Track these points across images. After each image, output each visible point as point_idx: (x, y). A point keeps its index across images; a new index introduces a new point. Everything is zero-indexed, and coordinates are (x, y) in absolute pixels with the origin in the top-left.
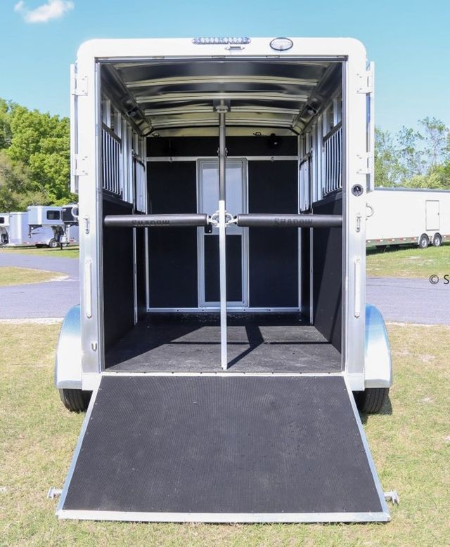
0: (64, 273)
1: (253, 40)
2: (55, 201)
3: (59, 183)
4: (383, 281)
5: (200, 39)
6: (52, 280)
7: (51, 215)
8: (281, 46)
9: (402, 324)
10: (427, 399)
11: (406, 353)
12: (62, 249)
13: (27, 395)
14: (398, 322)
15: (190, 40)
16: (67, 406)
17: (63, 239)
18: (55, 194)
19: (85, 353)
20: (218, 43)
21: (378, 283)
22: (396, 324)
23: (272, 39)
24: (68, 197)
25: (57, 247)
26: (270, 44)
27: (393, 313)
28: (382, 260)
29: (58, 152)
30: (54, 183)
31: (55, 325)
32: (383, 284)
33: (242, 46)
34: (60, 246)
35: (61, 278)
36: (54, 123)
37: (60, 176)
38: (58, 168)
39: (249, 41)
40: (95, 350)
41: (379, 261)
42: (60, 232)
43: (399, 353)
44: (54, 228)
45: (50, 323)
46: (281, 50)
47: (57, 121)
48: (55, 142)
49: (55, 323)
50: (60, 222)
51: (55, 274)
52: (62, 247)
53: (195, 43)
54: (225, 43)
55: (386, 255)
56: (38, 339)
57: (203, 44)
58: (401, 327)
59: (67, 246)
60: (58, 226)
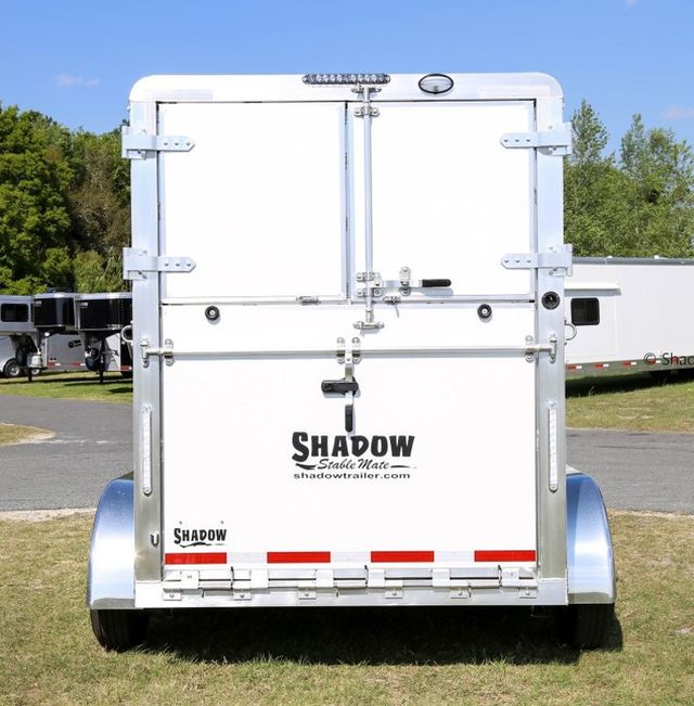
0: (46, 427)
1: (394, 77)
2: (10, 283)
3: (16, 245)
4: (653, 441)
5: (315, 76)
6: (23, 441)
7: (9, 314)
8: (436, 87)
9: (670, 516)
10: (684, 631)
11: (665, 562)
12: (30, 381)
13: (27, 629)
14: (664, 512)
15: (299, 78)
16: (103, 641)
17: (35, 361)
18: (10, 267)
19: (141, 554)
20: (342, 83)
21: (641, 444)
22: (660, 515)
23: (422, 76)
24: (37, 275)
25: (19, 376)
26: (419, 84)
27: (658, 496)
28: (658, 400)
29: (15, 183)
30: (7, 244)
31: (47, 523)
32: (652, 444)
33: (378, 86)
34: (27, 373)
35: (39, 438)
36: (9, 124)
37: (20, 231)
38: (15, 213)
39: (388, 79)
40: (155, 545)
41: (652, 402)
42: (27, 347)
43: (654, 562)
44: (15, 338)
45: (36, 520)
46: (436, 93)
47: (14, 119)
48: (9, 161)
49: (44, 519)
50: (28, 327)
51: (26, 431)
52: (30, 376)
53: (307, 82)
54: (352, 83)
55: (668, 389)
56: (24, 545)
57: (318, 83)
58: (666, 520)
59: (40, 374)
60: (24, 334)
